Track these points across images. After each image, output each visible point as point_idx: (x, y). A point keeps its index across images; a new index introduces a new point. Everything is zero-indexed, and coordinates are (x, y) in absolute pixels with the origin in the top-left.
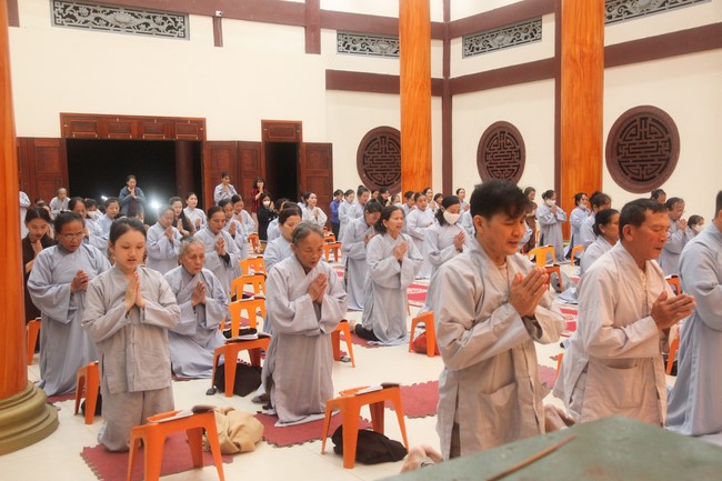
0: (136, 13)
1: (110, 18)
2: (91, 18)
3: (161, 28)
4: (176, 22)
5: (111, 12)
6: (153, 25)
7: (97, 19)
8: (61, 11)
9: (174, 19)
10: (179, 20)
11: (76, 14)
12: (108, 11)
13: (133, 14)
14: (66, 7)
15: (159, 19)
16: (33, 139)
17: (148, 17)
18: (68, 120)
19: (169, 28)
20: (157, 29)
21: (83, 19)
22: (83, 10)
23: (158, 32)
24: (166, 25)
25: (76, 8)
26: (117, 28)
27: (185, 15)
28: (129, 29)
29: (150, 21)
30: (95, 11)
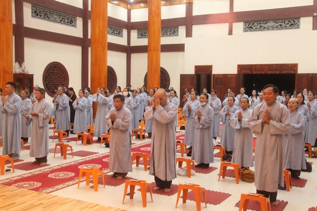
0: (277, 22)
1: (265, 26)
2: (258, 27)
3: (287, 26)
4: (295, 22)
5: (267, 23)
6: (283, 25)
7: (261, 27)
8: (247, 26)
9: (294, 21)
10: (296, 21)
11: (253, 26)
12: (265, 22)
13: (275, 22)
14: (249, 24)
15: (286, 22)
16: (227, 75)
17: (282, 22)
18: (241, 67)
19: (291, 25)
20: (285, 26)
21: (255, 28)
22: (256, 24)
23: (286, 28)
24: (290, 24)
25: (253, 24)
26: (268, 29)
27: (299, 18)
28: (273, 28)
29: (283, 24)
30: (260, 24)
